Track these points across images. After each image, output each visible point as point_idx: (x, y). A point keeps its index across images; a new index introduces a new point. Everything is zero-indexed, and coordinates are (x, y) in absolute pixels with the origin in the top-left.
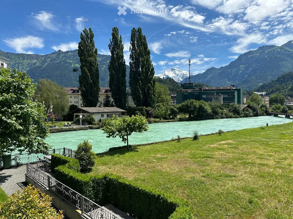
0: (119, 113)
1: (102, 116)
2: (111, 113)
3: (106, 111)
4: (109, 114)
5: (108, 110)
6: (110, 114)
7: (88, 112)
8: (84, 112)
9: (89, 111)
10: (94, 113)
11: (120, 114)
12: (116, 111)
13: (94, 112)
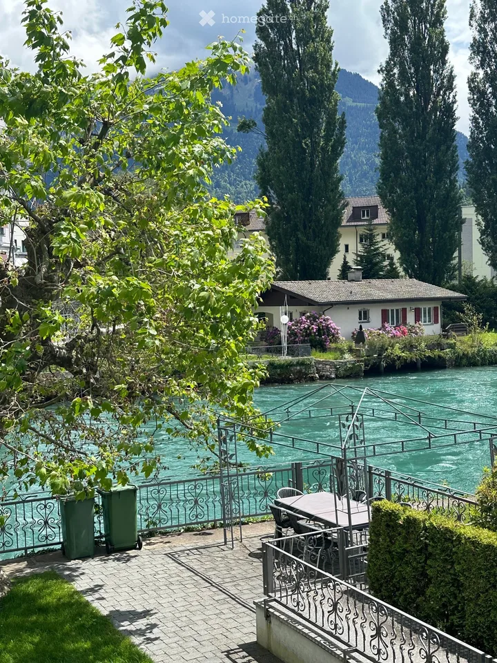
0: (432, 305)
1: (364, 316)
2: (400, 307)
3: (377, 294)
4: (389, 307)
5: (386, 290)
6: (395, 307)
7: (310, 302)
8: (296, 299)
9: (310, 296)
10: (331, 305)
11: (436, 309)
12: (421, 295)
13: (333, 300)
